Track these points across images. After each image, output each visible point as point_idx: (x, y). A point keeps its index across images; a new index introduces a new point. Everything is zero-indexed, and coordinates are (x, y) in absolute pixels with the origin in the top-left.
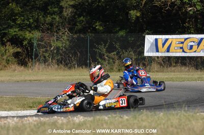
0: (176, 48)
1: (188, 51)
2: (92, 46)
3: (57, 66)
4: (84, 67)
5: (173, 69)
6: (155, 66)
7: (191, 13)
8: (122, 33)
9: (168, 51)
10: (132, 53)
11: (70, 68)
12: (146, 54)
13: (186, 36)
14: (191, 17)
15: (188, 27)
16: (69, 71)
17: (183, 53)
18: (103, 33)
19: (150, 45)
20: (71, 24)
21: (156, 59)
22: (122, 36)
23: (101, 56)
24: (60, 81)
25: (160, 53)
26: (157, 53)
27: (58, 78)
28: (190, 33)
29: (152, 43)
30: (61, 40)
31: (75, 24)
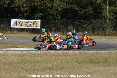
5: (22, 33)
6: (15, 32)
12: (12, 27)
29: (14, 23)
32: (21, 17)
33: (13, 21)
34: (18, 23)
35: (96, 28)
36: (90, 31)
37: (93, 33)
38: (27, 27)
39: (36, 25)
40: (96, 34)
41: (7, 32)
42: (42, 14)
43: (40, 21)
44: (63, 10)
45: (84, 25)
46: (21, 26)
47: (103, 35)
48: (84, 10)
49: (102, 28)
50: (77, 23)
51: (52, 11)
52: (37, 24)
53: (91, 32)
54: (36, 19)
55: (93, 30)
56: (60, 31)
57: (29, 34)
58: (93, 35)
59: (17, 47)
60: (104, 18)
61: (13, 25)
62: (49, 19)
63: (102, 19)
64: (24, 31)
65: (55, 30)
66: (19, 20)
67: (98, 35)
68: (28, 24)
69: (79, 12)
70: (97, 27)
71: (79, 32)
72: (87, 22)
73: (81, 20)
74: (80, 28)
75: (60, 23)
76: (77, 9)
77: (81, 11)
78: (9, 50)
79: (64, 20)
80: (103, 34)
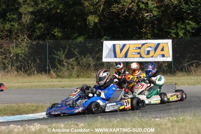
0: (133, 53)
1: (145, 56)
2: (51, 53)
3: (16, 73)
4: (43, 73)
7: (148, 18)
8: (80, 39)
9: (126, 56)
10: (90, 59)
11: (29, 75)
13: (143, 42)
14: (148, 22)
15: (145, 32)
16: (29, 78)
17: (141, 58)
18: (62, 39)
19: (108, 51)
20: (30, 30)
21: (115, 64)
22: (80, 42)
23: (60, 62)
24: (19, 88)
25: (118, 59)
26: (115, 59)
27: (17, 85)
28: (147, 39)
30: (21, 47)
31: (34, 31)
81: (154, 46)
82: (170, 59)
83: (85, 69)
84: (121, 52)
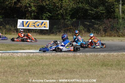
0: (32, 25)
1: (37, 27)
7: (29, 10)
10: (11, 27)
13: (36, 21)
19: (20, 24)
29: (21, 23)
32: (28, 17)
33: (20, 21)
34: (25, 24)
35: (108, 29)
36: (102, 31)
37: (105, 34)
38: (35, 28)
39: (45, 26)
40: (109, 35)
41: (13, 33)
42: (51, 14)
43: (48, 21)
44: (73, 9)
45: (95, 26)
46: (28, 26)
47: (116, 36)
48: (95, 10)
49: (115, 28)
50: (88, 24)
51: (61, 11)
52: (45, 24)
53: (103, 33)
54: (45, 20)
55: (105, 31)
56: (70, 32)
57: (37, 35)
58: (105, 36)
59: (24, 50)
60: (117, 18)
61: (19, 26)
62: (57, 19)
63: (115, 18)
64: (31, 32)
65: (64, 30)
66: (25, 21)
67: (110, 36)
68: (35, 25)
69: (90, 11)
70: (109, 27)
71: (90, 32)
72: (99, 23)
73: (93, 20)
74: (91, 29)
75: (70, 23)
76: (88, 8)
77: (92, 10)
78: (15, 53)
79: (74, 20)
80: (115, 34)
81: (41, 23)
82: (48, 28)
83: (9, 31)
84: (26, 25)
